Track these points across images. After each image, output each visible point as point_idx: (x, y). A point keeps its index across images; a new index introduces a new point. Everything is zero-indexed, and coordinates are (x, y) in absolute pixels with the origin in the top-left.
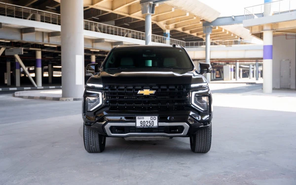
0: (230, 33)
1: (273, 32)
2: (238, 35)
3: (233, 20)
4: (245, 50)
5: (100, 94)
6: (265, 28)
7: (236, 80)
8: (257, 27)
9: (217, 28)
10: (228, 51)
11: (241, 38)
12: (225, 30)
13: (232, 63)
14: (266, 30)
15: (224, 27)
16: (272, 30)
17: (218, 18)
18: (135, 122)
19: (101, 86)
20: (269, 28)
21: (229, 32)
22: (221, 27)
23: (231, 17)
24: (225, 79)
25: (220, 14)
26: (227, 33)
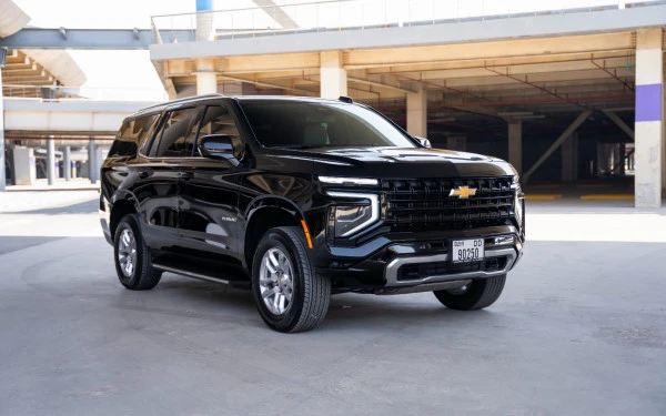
0: (40, 68)
1: (218, 76)
2: (55, 75)
3: (62, 38)
4: (94, 113)
5: (374, 198)
6: (201, 66)
7: (50, 183)
8: (182, 63)
9: (15, 54)
10: (50, 112)
11: (58, 83)
12: (32, 61)
13: (27, 141)
14: (204, 71)
15: (30, 53)
16: (215, 71)
17: (23, 30)
18: (450, 252)
19: (374, 182)
20: (210, 67)
21: (38, 64)
22: (24, 51)
23: (58, 30)
24: (18, 181)
25: (29, 19)
26: (34, 68)
